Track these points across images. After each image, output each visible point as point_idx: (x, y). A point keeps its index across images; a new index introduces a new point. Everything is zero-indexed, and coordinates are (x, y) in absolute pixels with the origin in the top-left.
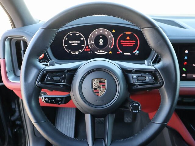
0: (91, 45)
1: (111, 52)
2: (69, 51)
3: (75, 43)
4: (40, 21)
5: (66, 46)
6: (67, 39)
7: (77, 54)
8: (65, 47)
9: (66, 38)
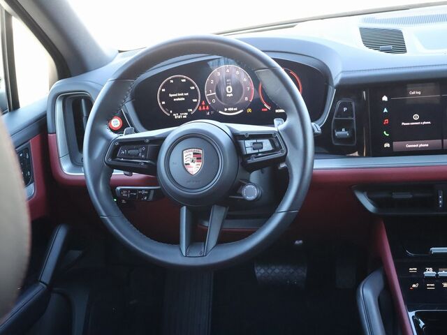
0: (211, 98)
1: (249, 110)
2: (169, 112)
3: (179, 97)
5: (163, 103)
6: (163, 90)
7: (185, 117)
8: (162, 105)
9: (162, 88)
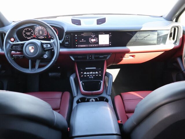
0: (36, 34)
1: (46, 37)
2: (26, 37)
3: (28, 34)
4: (13, 21)
7: (30, 38)
8: (24, 35)
9: (24, 31)
